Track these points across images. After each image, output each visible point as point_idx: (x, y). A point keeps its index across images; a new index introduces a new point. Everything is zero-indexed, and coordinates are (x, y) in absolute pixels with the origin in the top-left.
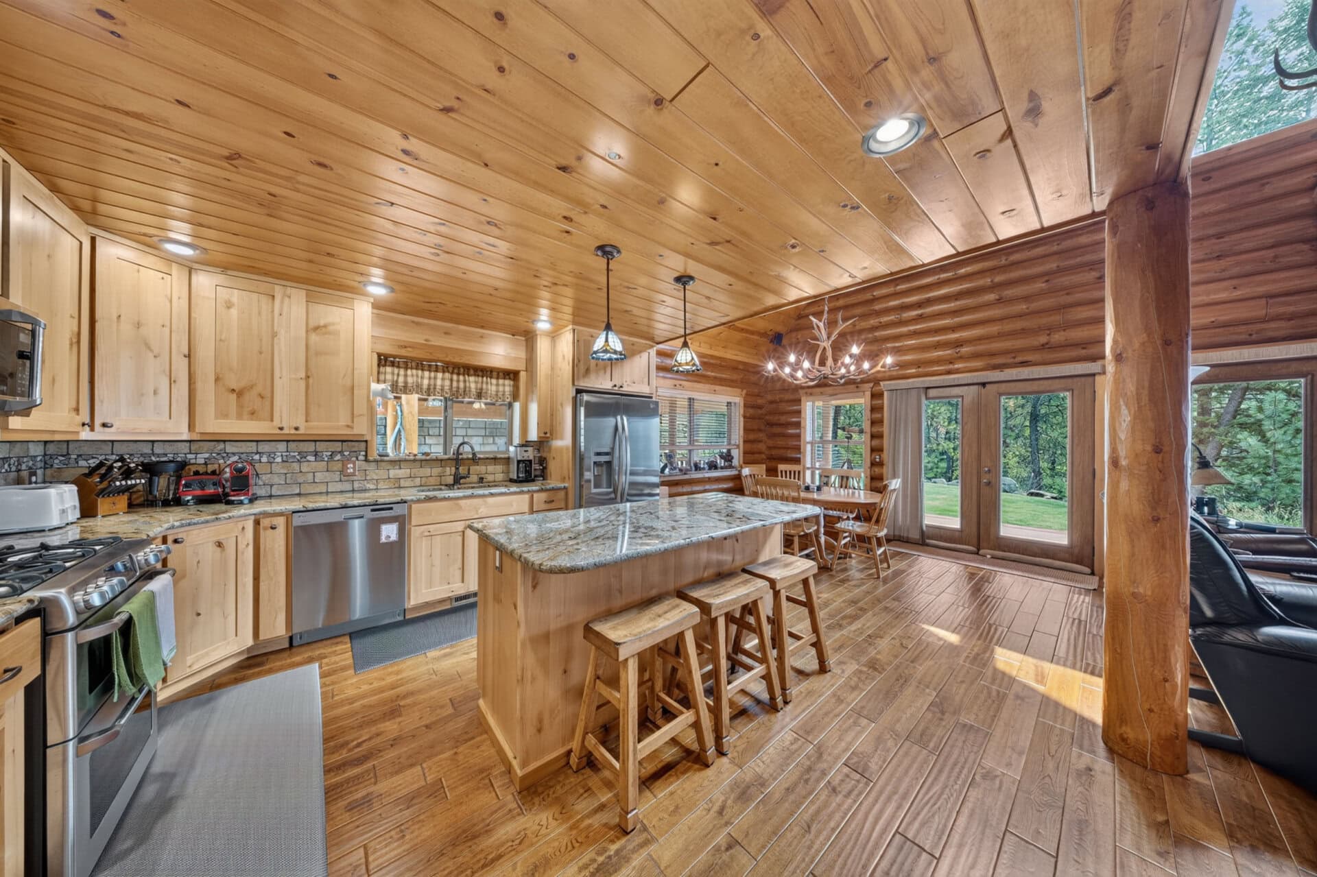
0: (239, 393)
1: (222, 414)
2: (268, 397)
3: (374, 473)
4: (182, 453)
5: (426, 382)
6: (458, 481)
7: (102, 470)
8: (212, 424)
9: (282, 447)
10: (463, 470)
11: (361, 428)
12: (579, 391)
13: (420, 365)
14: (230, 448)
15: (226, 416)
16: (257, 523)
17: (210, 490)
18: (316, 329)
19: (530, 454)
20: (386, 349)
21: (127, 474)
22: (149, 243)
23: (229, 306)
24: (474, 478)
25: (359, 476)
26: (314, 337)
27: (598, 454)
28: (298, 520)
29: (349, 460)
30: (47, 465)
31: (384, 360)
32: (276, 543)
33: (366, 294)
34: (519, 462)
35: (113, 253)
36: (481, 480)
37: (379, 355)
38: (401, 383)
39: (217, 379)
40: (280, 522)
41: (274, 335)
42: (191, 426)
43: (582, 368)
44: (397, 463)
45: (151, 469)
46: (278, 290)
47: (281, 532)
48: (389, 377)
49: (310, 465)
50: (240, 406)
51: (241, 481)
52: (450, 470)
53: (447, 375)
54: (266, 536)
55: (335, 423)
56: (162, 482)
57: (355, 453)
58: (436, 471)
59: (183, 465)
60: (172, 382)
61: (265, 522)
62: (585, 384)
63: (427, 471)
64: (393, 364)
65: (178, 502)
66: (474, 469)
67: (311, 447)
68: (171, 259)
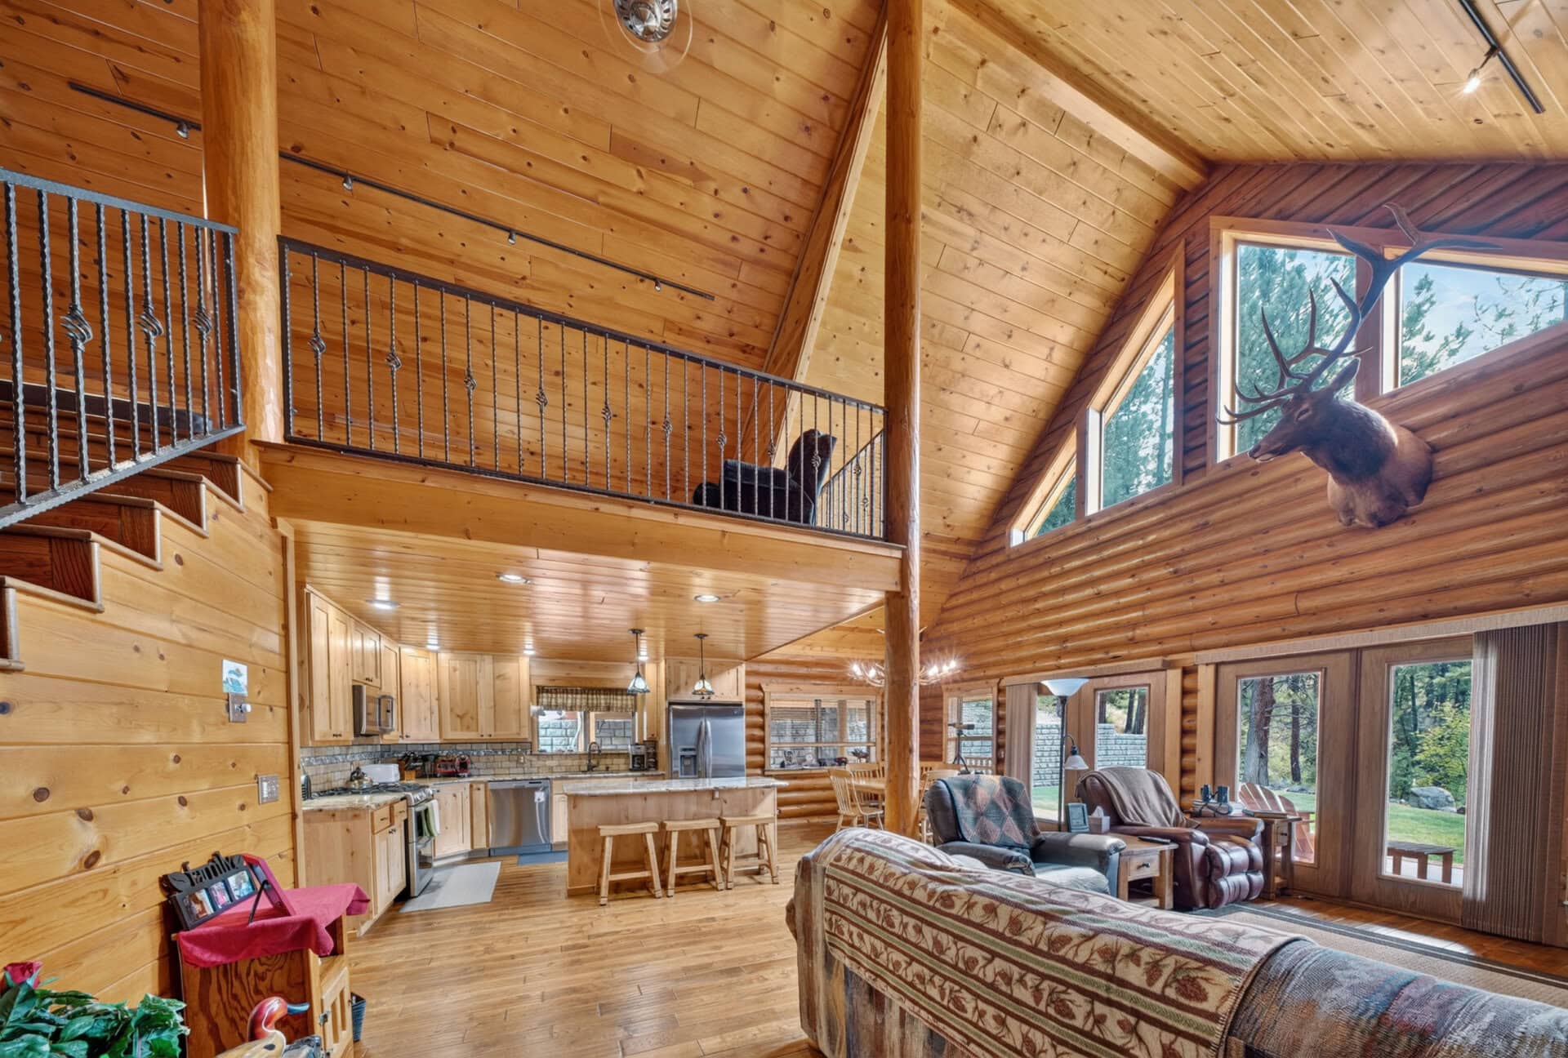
0: (461, 717)
1: (454, 729)
2: (475, 718)
3: (537, 763)
4: (436, 750)
5: (569, 701)
6: (591, 768)
7: (406, 758)
8: (451, 735)
9: (484, 746)
10: (594, 762)
11: (526, 734)
12: (671, 704)
13: (565, 691)
14: (458, 747)
15: (456, 730)
16: (471, 786)
17: (450, 770)
18: (499, 677)
19: (642, 750)
20: (541, 682)
21: (415, 760)
22: (420, 645)
23: (455, 670)
24: (602, 767)
25: (528, 764)
26: (497, 682)
27: (685, 750)
28: (490, 786)
29: (521, 755)
30: (382, 756)
31: (541, 690)
32: (480, 796)
33: (525, 656)
34: (634, 756)
35: (407, 651)
36: (607, 768)
37: (538, 687)
38: (553, 703)
39: (452, 710)
40: (482, 786)
41: (477, 683)
42: (441, 737)
43: (673, 687)
44: (552, 756)
45: (425, 759)
46: (478, 658)
47: (482, 792)
48: (545, 700)
49: (499, 757)
50: (462, 725)
51: (464, 765)
52: (585, 761)
53: (584, 696)
54: (476, 793)
55: (511, 731)
56: (428, 766)
57: (525, 750)
58: (576, 762)
59: (437, 757)
60: (432, 713)
61: (475, 786)
62: (673, 698)
63: (569, 762)
64: (547, 692)
65: (435, 776)
66: (603, 761)
67: (498, 746)
68: (429, 651)
